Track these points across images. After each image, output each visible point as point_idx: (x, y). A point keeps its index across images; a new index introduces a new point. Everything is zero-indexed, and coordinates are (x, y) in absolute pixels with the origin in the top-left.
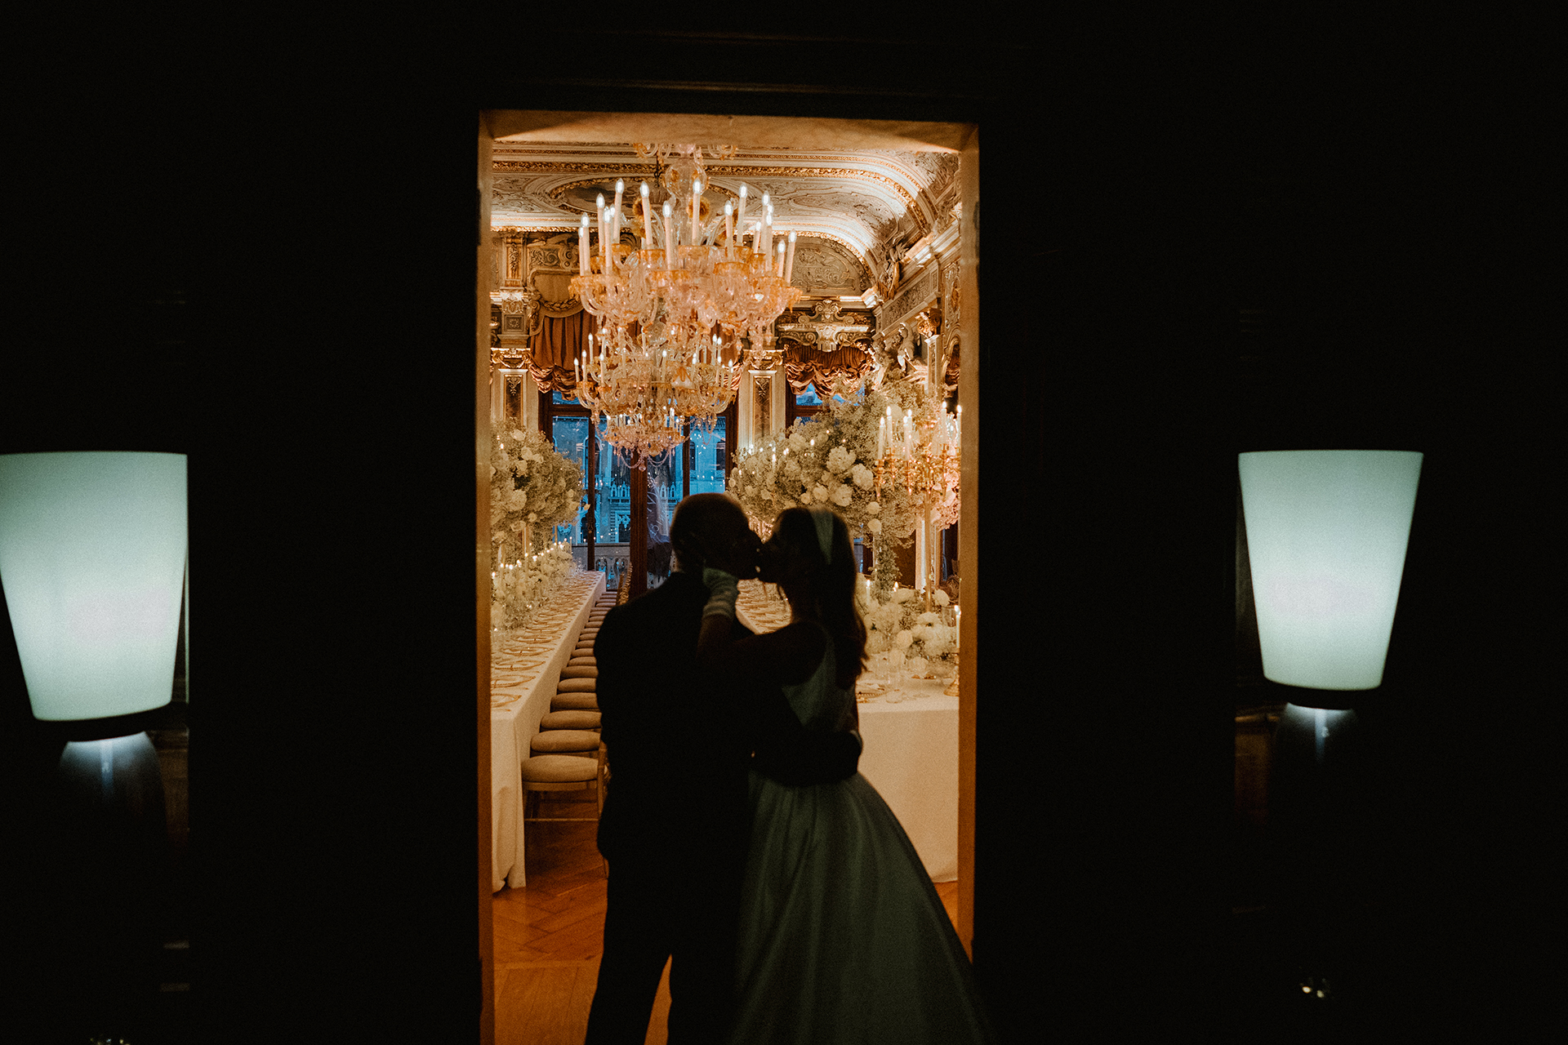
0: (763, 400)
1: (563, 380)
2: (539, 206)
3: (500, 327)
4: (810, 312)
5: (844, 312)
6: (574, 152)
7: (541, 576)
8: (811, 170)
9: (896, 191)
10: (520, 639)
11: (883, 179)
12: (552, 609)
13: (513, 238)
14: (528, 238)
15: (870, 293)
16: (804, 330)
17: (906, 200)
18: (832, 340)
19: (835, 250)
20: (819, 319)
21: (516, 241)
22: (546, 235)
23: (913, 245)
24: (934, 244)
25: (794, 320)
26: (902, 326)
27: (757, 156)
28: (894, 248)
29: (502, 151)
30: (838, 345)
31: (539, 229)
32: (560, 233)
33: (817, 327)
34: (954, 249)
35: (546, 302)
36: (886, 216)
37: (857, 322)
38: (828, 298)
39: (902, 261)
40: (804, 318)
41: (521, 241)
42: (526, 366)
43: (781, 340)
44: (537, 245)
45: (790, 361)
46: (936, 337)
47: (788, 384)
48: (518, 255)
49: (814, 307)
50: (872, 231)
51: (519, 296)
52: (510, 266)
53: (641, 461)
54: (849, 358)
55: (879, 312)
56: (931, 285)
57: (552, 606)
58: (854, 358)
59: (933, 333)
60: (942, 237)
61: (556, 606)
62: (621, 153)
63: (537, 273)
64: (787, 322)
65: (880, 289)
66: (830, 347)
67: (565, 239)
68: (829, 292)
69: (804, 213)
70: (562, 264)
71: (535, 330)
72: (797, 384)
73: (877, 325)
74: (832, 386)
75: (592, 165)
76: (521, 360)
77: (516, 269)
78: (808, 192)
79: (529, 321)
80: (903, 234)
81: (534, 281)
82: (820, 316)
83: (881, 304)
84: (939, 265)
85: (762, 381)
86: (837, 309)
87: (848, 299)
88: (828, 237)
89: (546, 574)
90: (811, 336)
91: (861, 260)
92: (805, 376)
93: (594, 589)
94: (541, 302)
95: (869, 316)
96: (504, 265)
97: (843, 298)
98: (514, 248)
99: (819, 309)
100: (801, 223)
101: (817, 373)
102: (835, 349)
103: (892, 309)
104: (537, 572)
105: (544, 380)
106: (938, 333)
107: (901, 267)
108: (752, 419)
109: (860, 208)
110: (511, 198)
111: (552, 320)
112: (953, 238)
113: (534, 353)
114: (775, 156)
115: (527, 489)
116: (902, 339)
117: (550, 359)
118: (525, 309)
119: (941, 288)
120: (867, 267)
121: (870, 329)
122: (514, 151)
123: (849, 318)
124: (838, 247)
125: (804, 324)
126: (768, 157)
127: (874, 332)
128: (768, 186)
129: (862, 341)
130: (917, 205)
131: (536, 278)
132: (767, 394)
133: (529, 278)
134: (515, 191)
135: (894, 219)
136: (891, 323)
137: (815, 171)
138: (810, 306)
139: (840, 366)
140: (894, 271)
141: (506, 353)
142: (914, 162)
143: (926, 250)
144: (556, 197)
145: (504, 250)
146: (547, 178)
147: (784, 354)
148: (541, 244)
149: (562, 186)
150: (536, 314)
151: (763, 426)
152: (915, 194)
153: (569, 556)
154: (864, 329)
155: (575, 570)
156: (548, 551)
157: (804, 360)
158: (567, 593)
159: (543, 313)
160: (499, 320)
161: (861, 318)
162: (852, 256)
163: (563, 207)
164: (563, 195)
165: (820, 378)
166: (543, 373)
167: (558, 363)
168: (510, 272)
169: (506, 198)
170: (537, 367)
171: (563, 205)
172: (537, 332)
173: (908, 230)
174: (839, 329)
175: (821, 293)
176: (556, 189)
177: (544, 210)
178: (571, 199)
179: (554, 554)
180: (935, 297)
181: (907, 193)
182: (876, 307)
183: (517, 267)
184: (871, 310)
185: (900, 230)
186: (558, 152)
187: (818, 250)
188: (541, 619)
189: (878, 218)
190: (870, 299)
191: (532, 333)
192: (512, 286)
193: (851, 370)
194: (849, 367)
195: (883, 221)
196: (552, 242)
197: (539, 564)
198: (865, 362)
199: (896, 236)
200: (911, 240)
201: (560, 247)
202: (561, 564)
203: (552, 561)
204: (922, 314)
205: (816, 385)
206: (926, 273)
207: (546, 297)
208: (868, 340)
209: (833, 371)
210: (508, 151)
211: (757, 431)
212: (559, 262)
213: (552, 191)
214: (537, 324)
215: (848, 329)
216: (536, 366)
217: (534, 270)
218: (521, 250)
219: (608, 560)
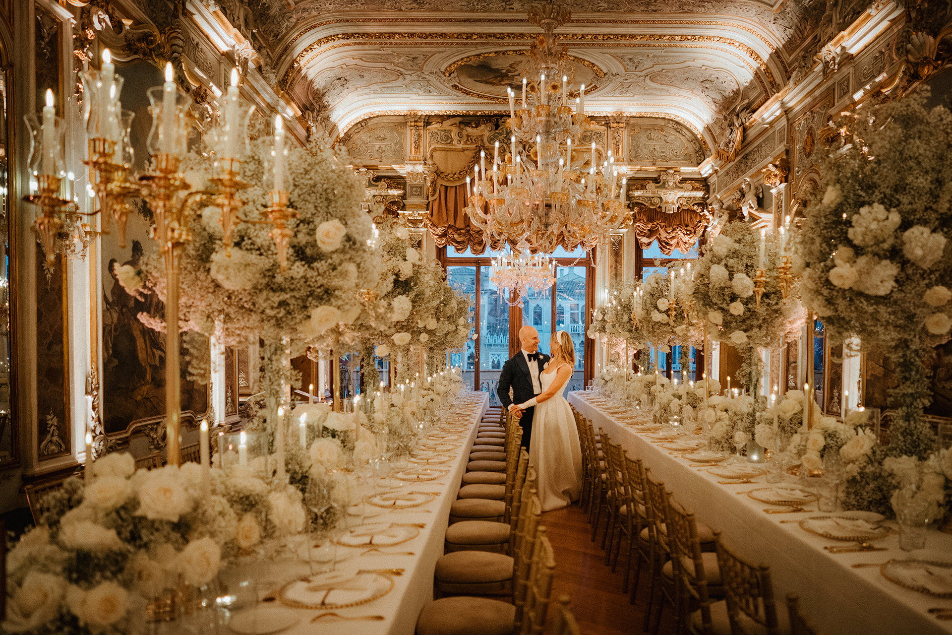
0: (617, 254)
1: (456, 236)
2: (437, 88)
3: (405, 194)
4: (656, 180)
5: (684, 180)
6: (465, 21)
7: (433, 396)
8: (672, 37)
9: (748, 55)
10: (400, 475)
11: (737, 44)
12: (443, 430)
13: (415, 121)
14: (428, 120)
15: (708, 163)
16: (651, 195)
17: (755, 65)
18: (673, 204)
19: (676, 129)
20: (663, 186)
21: (418, 124)
22: (442, 118)
23: (757, 109)
24: (786, 99)
25: (643, 187)
26: (746, 181)
27: (627, 22)
28: (738, 115)
29: (402, 20)
30: (679, 208)
31: (436, 112)
32: (454, 116)
33: (661, 193)
34: (809, 99)
35: (442, 173)
36: (730, 87)
37: (694, 189)
38: (671, 168)
39: (747, 124)
40: (651, 186)
41: (422, 124)
42: (425, 226)
43: (632, 203)
44: (435, 126)
45: (639, 221)
46: (784, 185)
47: (637, 240)
48: (419, 136)
49: (659, 176)
50: (713, 107)
51: (420, 168)
52: (413, 145)
53: (519, 299)
54: (687, 218)
55: (713, 180)
56: (777, 141)
57: (443, 426)
58: (691, 218)
59: (781, 183)
60: (798, 88)
61: (447, 426)
62: (506, 21)
63: (435, 150)
64: (637, 189)
65: (719, 155)
66: (672, 209)
67: (457, 122)
68: (670, 164)
69: (655, 92)
70: (454, 142)
71: (433, 196)
72: (644, 240)
73: (711, 191)
74: (673, 242)
75: (480, 35)
76: (421, 221)
77: (417, 147)
78: (665, 67)
79: (428, 189)
80: (746, 101)
81: (432, 157)
82: (664, 183)
83: (716, 172)
84: (788, 120)
85: (616, 238)
86: (678, 178)
87: (687, 170)
88: (672, 117)
89: (438, 394)
90: (657, 200)
91: (699, 136)
92: (651, 233)
93: (481, 407)
94: (438, 173)
95: (704, 184)
96: (409, 143)
97: (684, 169)
98: (417, 130)
99: (663, 177)
100: (652, 103)
101: (662, 231)
102: (676, 211)
103: (728, 174)
104: (430, 392)
105: (441, 237)
106: (786, 181)
107: (745, 130)
108: (607, 269)
109: (706, 83)
110: (412, 79)
111: (446, 187)
112: (817, 82)
113: (432, 215)
114: (644, 22)
115: (412, 295)
116: (743, 195)
117: (445, 218)
118: (425, 179)
119: (791, 140)
120: (704, 142)
121: (705, 195)
122: (413, 20)
123: (688, 185)
124: (678, 126)
125: (651, 190)
126: (637, 22)
127: (708, 198)
128: (630, 59)
129: (699, 204)
130: (767, 68)
131: (434, 154)
132: (620, 248)
133: (428, 154)
134: (417, 71)
135: (739, 90)
136: (726, 186)
137: (677, 38)
138: (656, 176)
139: (680, 225)
140: (738, 135)
141: (410, 215)
142: (772, 19)
143: (777, 105)
144: (450, 75)
145: (409, 132)
146: (443, 54)
147: (634, 215)
148: (438, 125)
149: (454, 63)
150: (434, 183)
151: (616, 275)
152: (765, 57)
153: (460, 378)
154: (700, 194)
155: (465, 391)
156: (442, 373)
157: (650, 220)
158: (458, 411)
159: (440, 182)
160: (404, 189)
161: (697, 185)
162: (690, 135)
163: (455, 87)
164: (455, 74)
165: (663, 235)
166: (440, 231)
167: (451, 222)
168: (413, 150)
169: (408, 77)
170: (435, 226)
171: (456, 86)
172: (434, 198)
173: (752, 98)
174: (680, 194)
175: (665, 165)
176: (450, 66)
177: (441, 93)
178: (462, 79)
179: (447, 377)
180: (784, 149)
181: (758, 57)
182: (711, 175)
183: (419, 145)
184: (706, 179)
185: (743, 99)
186: (451, 20)
187: (662, 130)
188: (431, 443)
189: (720, 92)
190: (706, 168)
191: (431, 199)
192: (414, 161)
193: (689, 228)
194: (687, 226)
195: (726, 94)
196: (447, 124)
197: (432, 384)
198: (700, 222)
199: (739, 106)
200: (754, 106)
201: (453, 128)
202: (453, 385)
203: (444, 383)
204: (770, 166)
205: (660, 241)
206: (771, 132)
207: (442, 169)
208: (703, 204)
209: (674, 229)
210: (407, 20)
211: (612, 278)
212: (452, 140)
213: (446, 69)
214: (434, 191)
215: (687, 194)
216: (433, 225)
217: (432, 147)
218: (422, 132)
219: (490, 383)
